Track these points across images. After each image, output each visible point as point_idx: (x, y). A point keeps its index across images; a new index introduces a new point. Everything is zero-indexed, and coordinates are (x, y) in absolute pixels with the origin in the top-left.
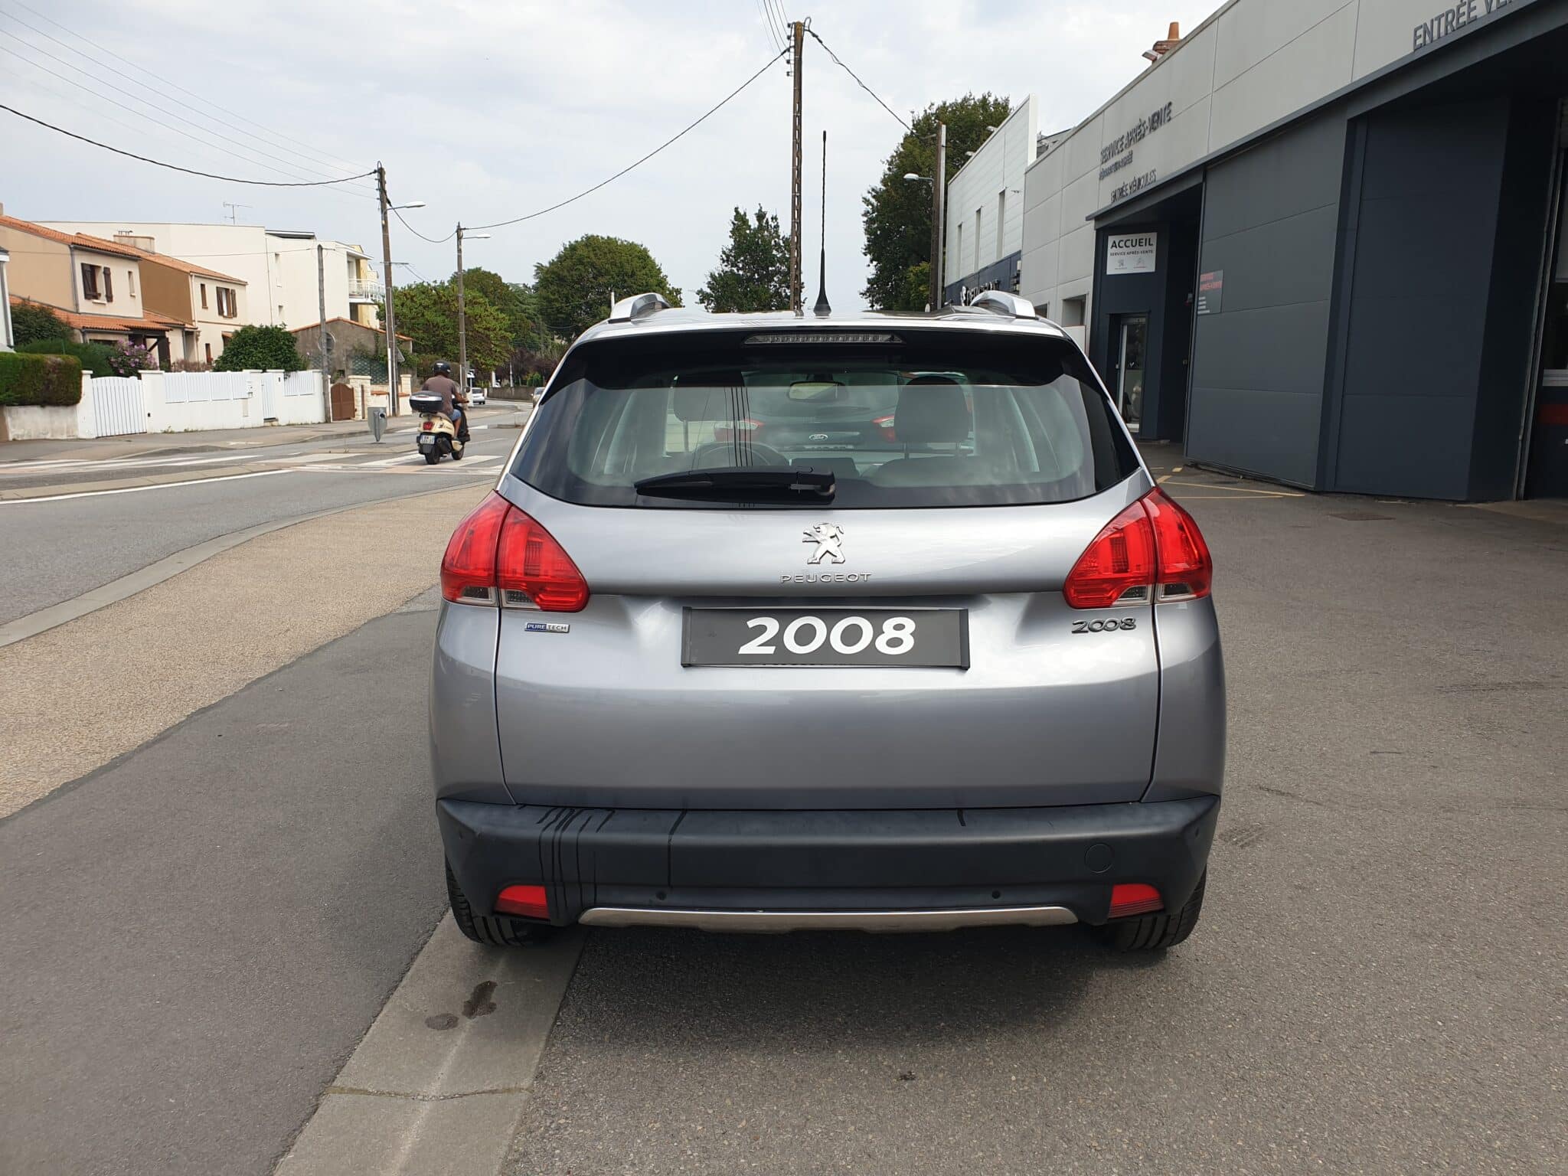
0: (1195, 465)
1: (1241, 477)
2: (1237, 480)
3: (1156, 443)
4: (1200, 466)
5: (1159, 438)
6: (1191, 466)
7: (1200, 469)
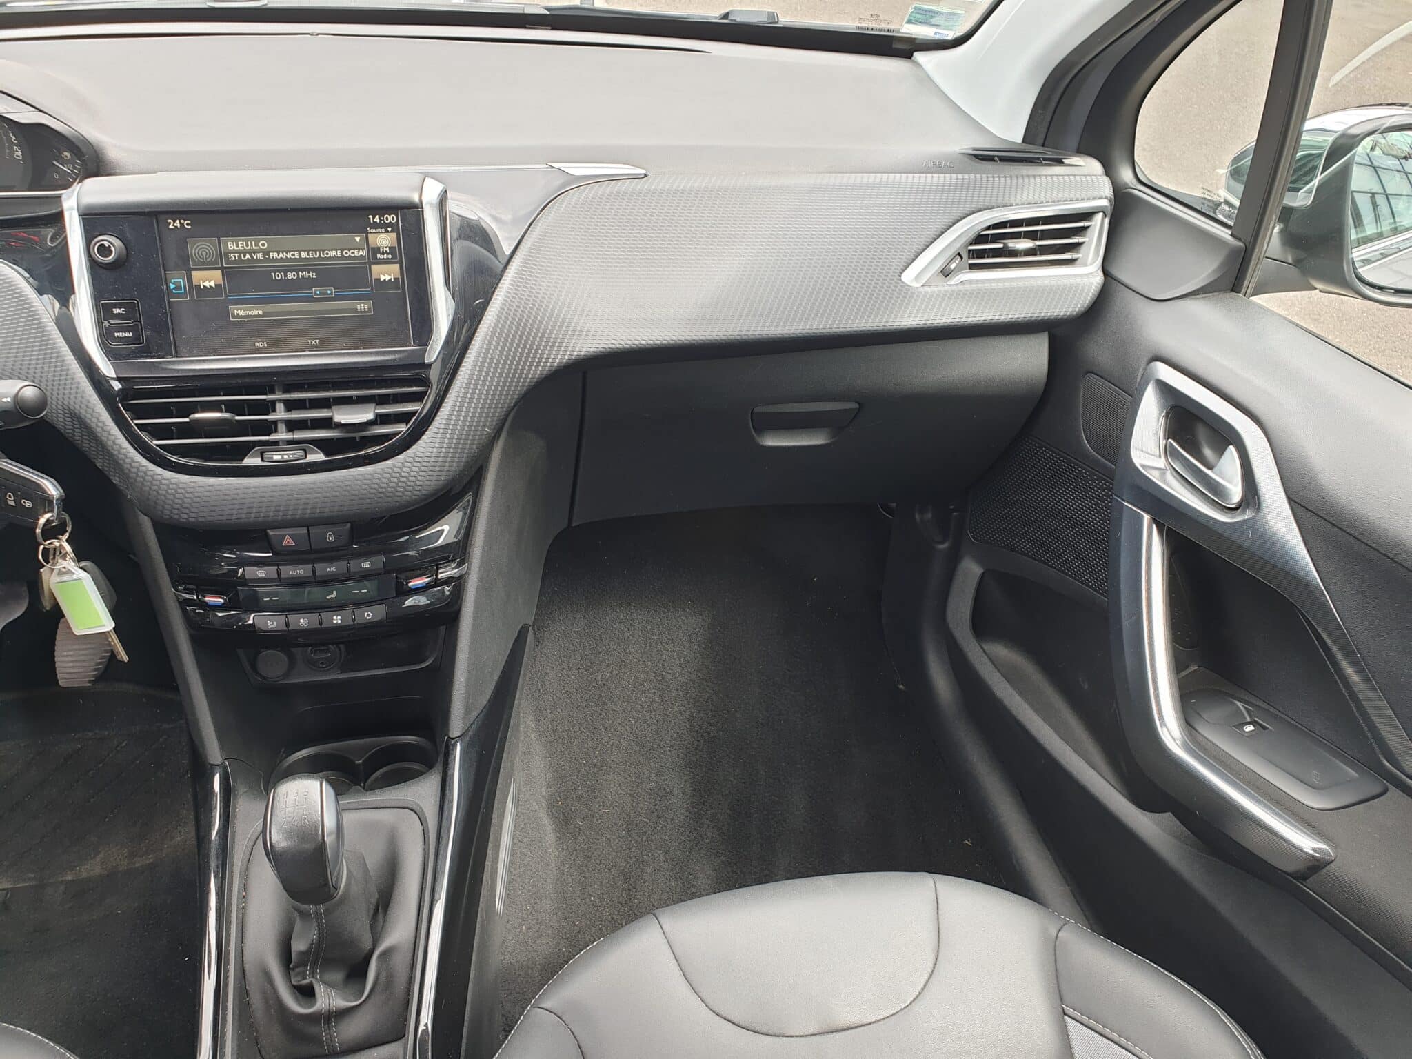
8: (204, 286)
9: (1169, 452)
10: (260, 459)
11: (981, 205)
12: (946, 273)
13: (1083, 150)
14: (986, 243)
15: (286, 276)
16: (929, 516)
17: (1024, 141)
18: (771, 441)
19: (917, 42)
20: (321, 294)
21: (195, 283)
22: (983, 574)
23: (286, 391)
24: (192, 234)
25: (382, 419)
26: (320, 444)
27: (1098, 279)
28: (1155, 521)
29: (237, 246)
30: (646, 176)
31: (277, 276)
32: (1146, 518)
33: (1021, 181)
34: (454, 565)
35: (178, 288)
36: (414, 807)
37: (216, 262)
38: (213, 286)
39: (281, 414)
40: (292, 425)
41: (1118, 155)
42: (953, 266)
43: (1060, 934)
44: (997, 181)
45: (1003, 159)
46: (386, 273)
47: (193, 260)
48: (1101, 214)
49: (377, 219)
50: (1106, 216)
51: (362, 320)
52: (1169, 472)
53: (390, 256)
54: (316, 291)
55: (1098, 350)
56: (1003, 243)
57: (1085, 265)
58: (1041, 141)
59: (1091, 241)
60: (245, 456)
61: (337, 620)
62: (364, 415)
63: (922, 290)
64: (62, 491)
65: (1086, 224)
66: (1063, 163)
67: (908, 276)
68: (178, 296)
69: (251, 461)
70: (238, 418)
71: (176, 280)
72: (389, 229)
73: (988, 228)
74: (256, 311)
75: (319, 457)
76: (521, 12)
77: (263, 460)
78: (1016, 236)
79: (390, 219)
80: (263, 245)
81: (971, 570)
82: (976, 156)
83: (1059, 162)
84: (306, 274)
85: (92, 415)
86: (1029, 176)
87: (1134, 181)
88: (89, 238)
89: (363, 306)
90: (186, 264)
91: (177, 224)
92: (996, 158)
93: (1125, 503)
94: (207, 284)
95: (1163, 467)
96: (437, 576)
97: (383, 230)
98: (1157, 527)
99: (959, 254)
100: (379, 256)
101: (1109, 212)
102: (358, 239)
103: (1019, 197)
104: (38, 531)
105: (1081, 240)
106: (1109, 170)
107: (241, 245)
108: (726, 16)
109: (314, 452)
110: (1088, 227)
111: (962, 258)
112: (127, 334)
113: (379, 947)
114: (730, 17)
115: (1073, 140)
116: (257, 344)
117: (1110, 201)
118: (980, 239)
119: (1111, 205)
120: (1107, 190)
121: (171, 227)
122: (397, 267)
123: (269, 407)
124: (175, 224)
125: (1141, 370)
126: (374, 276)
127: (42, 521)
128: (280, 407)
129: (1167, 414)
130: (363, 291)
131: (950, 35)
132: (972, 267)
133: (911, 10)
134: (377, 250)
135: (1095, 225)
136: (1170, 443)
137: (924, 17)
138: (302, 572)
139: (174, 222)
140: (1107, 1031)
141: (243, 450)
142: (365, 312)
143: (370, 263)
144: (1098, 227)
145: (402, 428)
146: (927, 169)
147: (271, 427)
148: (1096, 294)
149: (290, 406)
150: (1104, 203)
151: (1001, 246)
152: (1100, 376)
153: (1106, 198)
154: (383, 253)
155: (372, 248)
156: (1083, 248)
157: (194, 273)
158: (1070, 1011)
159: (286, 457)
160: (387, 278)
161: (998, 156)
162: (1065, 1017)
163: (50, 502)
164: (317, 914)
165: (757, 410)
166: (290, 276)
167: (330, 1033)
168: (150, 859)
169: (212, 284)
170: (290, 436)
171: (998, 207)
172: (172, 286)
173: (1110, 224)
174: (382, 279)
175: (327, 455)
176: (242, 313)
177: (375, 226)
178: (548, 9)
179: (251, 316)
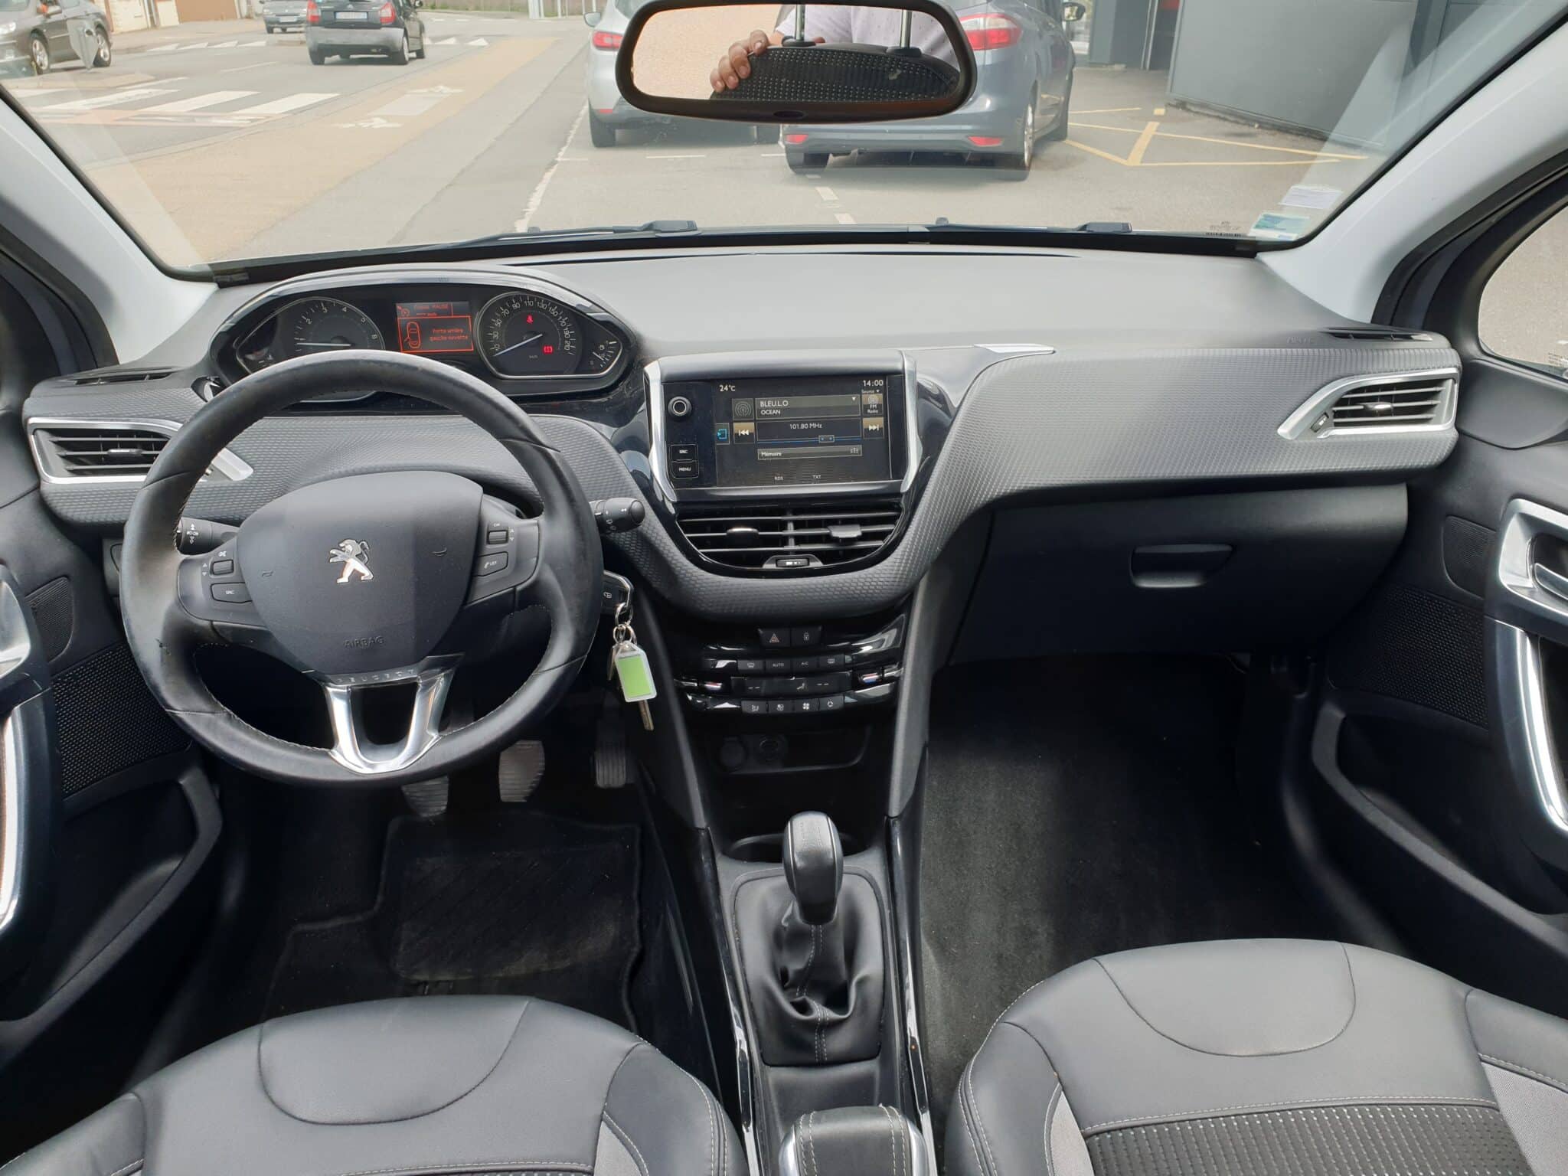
0: (1182, 105)
1: (1256, 126)
2: (1252, 130)
3: (1109, 69)
4: (1188, 106)
5: (1113, 63)
6: (1177, 106)
7: (1189, 110)
8: (741, 434)
9: (1538, 575)
10: (775, 565)
11: (1342, 373)
12: (1315, 429)
13: (1430, 326)
14: (1346, 405)
15: (800, 426)
16: (1284, 669)
17: (1372, 322)
18: (1146, 584)
19: (1259, 244)
20: (824, 440)
21: (735, 431)
22: (1345, 719)
23: (795, 514)
24: (735, 395)
25: (865, 537)
26: (820, 555)
27: (1453, 434)
28: (1528, 633)
29: (767, 404)
30: (1054, 352)
31: (794, 427)
32: (1519, 632)
33: (1375, 353)
34: (895, 667)
35: (723, 436)
36: (864, 874)
37: (751, 416)
38: (748, 433)
39: (791, 530)
40: (799, 540)
41: (1461, 332)
42: (1321, 423)
43: (1468, 996)
44: (1349, 353)
45: (1357, 337)
46: (874, 424)
47: (735, 415)
48: (1451, 381)
49: (869, 383)
50: (1455, 383)
51: (854, 459)
52: (1537, 590)
53: (877, 411)
54: (821, 438)
55: (1458, 495)
56: (1364, 405)
57: (1439, 423)
58: (1389, 322)
59: (1443, 405)
60: (765, 561)
61: (806, 706)
62: (854, 532)
63: (1296, 442)
64: (632, 586)
65: (1438, 389)
66: (1411, 339)
67: (1283, 431)
68: (722, 441)
69: (768, 566)
70: (760, 533)
71: (721, 430)
72: (878, 391)
73: (1348, 393)
74: (777, 453)
75: (817, 564)
76: (906, 231)
77: (777, 566)
78: (1374, 399)
79: (879, 383)
80: (785, 403)
81: (1333, 715)
82: (1333, 334)
83: (1408, 338)
84: (814, 425)
85: (652, 531)
86: (1383, 350)
87: (1479, 353)
88: (667, 398)
89: (855, 450)
90: (729, 418)
91: (726, 388)
92: (1351, 336)
93: (1498, 621)
94: (743, 433)
95: (1531, 586)
96: (883, 674)
97: (873, 392)
98: (1530, 638)
99: (1325, 414)
100: (869, 411)
101: (1458, 379)
102: (854, 398)
103: (1375, 366)
104: (617, 616)
105: (1434, 402)
106: (1454, 344)
107: (770, 403)
108: (1084, 227)
109: (815, 561)
110: (1439, 392)
111: (1328, 417)
112: (687, 469)
113: (856, 975)
114: (1087, 229)
115: (1419, 318)
116: (776, 478)
117: (1459, 369)
118: (1341, 402)
119: (1460, 372)
120: (1457, 361)
121: (722, 390)
122: (882, 419)
123: (783, 526)
124: (724, 388)
125: (1503, 506)
126: (864, 427)
127: (619, 609)
128: (791, 526)
129: (1532, 543)
130: (856, 438)
131: (1293, 237)
132: (1337, 425)
133: (1260, 217)
134: (867, 407)
135: (1446, 391)
136: (1537, 566)
137: (1270, 222)
138: (782, 665)
139: (724, 387)
140: (1525, 1071)
141: (764, 557)
142: (856, 454)
143: (862, 417)
144: (1449, 392)
145: (880, 543)
146: (1291, 345)
147: (784, 541)
148: (1452, 447)
149: (798, 525)
150: (1454, 371)
151: (1361, 407)
152: (1461, 517)
153: (1455, 367)
154: (872, 409)
155: (865, 406)
156: (1436, 409)
157: (735, 425)
158: (1486, 1057)
159: (796, 563)
160: (874, 428)
161: (1352, 334)
162: (1483, 1063)
163: (626, 593)
164: (817, 934)
165: (1139, 550)
166: (803, 426)
167: (820, 1043)
168: (568, 963)
169: (747, 433)
170: (798, 548)
171: (1358, 375)
172: (719, 434)
173: (1460, 389)
174: (870, 428)
175: (824, 563)
176: (767, 454)
177: (868, 388)
178: (928, 228)
179: (773, 457)
